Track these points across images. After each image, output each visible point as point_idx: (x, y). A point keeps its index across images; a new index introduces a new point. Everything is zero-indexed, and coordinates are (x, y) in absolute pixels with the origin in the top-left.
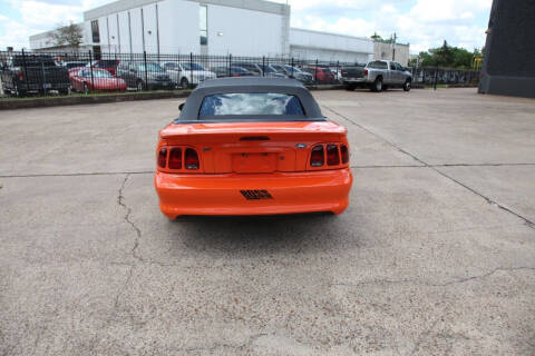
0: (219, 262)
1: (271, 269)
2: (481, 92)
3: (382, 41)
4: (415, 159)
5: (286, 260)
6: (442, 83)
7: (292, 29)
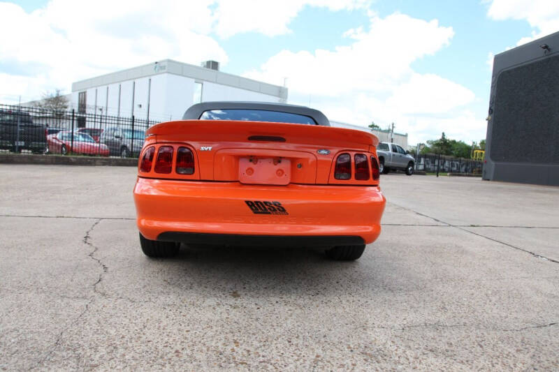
0: (212, 301)
1: (282, 309)
2: (485, 179)
3: (380, 130)
4: (436, 220)
5: (300, 301)
6: (443, 171)
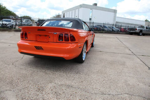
7: (117, 17)
